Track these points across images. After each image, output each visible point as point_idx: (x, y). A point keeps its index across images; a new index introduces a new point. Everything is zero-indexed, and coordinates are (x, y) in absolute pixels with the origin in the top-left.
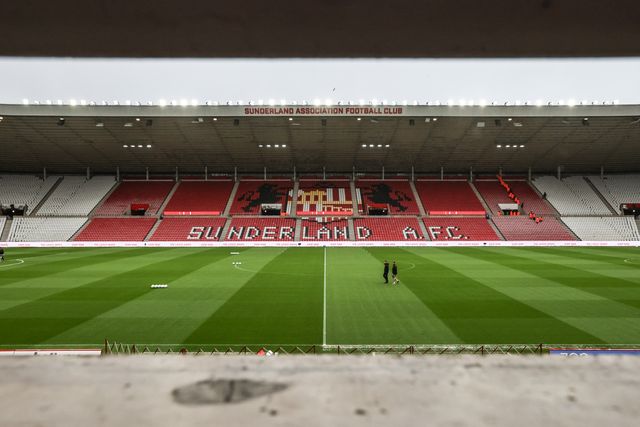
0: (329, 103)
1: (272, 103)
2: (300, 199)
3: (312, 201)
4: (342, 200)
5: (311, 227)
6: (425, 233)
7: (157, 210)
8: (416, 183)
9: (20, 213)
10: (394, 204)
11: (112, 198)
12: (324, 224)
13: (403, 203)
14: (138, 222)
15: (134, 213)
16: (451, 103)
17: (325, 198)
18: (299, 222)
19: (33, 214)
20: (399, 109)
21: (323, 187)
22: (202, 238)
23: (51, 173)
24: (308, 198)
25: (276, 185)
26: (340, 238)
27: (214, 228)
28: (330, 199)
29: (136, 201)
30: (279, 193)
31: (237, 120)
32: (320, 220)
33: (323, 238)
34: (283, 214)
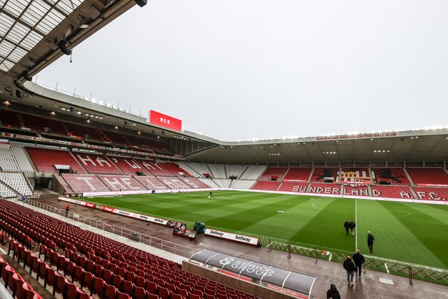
0: (356, 133)
1: (328, 135)
2: (342, 175)
3: (349, 177)
4: (364, 176)
5: (348, 188)
6: (415, 195)
7: (281, 179)
8: (407, 169)
9: (235, 178)
10: (394, 179)
11: (265, 173)
12: (355, 187)
13: (400, 178)
14: (274, 183)
15: (273, 179)
16: (426, 128)
17: (355, 175)
18: (342, 187)
19: (239, 179)
20: (395, 134)
21: (354, 170)
22: (298, 191)
23: (245, 164)
24: (346, 175)
25: (331, 169)
26: (363, 195)
27: (303, 187)
28: (358, 176)
29: (273, 175)
30: (333, 173)
31: (313, 143)
32: (353, 185)
33: (354, 194)
34: (334, 182)
